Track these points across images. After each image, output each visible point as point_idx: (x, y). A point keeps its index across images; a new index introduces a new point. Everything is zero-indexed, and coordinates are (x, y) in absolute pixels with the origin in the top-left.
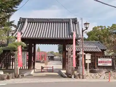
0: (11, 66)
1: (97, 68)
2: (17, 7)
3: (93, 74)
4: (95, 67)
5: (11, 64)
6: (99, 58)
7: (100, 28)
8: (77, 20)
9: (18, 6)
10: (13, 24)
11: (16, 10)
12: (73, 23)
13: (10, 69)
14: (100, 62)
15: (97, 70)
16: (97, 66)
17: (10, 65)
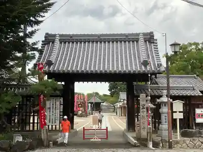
0: (31, 125)
1: (194, 128)
2: (44, 16)
3: (188, 140)
4: (191, 125)
5: (31, 121)
6: (198, 108)
7: (193, 47)
8: (153, 36)
9: (45, 14)
10: (36, 46)
11: (42, 22)
12: (145, 41)
13: (29, 131)
14: (199, 115)
15: (194, 130)
16: (194, 124)
17: (30, 123)
